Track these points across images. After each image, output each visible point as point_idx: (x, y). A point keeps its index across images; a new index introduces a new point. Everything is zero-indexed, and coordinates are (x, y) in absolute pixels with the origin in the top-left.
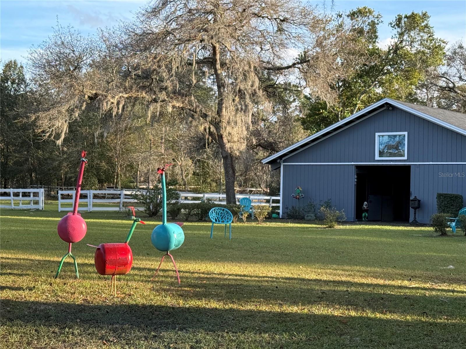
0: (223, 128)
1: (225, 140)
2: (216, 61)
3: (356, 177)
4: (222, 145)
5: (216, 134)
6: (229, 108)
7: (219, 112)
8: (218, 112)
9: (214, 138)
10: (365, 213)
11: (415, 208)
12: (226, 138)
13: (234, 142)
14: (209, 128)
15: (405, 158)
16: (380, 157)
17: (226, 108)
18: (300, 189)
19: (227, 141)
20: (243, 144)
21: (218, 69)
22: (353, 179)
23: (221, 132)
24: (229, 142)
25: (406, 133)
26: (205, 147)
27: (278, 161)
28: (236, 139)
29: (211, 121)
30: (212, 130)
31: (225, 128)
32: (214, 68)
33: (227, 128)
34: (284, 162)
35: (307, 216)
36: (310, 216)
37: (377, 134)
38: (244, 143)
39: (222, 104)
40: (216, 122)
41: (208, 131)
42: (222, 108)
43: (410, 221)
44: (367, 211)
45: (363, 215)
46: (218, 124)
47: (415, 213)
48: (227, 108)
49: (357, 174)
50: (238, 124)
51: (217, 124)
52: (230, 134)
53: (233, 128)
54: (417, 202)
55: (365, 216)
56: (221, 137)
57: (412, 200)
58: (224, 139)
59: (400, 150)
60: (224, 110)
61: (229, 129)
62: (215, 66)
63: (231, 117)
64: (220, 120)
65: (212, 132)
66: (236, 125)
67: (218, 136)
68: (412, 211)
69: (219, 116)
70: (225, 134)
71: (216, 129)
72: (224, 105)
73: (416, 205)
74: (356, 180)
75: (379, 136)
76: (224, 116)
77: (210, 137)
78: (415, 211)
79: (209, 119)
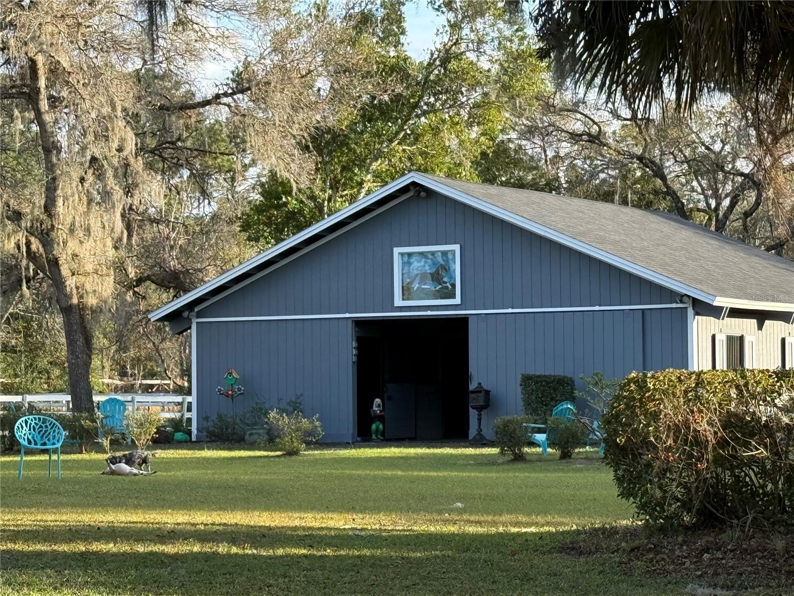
0: (58, 244)
1: (65, 271)
2: (38, 92)
3: (355, 344)
4: (58, 282)
5: (44, 256)
6: (71, 199)
7: (49, 207)
8: (46, 207)
9: (39, 267)
10: (378, 423)
11: (480, 409)
12: (66, 266)
13: (86, 274)
14: (28, 244)
15: (457, 300)
16: (403, 299)
17: (66, 199)
18: (235, 375)
19: (69, 271)
20: (107, 278)
21: (43, 110)
22: (348, 350)
23: (55, 253)
24: (73, 274)
25: (456, 248)
26: (21, 286)
27: (186, 314)
28: (89, 268)
29: (32, 227)
30: (34, 247)
31: (65, 243)
32: (34, 109)
33: (70, 244)
34: (199, 315)
35: (251, 434)
36: (256, 433)
37: (397, 251)
38: (108, 275)
39: (55, 189)
40: (42, 231)
41: (24, 250)
42: (55, 197)
43: (471, 437)
44: (381, 418)
45: (374, 427)
46: (47, 234)
47: (480, 420)
48: (68, 199)
49: (359, 340)
50: (92, 234)
51: (46, 236)
52: (77, 256)
53: (81, 242)
54: (482, 395)
55: (377, 429)
56: (54, 263)
57: (473, 392)
58: (62, 268)
59: (446, 283)
60: (60, 202)
61: (72, 245)
62: (37, 104)
63: (77, 218)
64: (53, 226)
65: (34, 253)
66: (89, 235)
67: (49, 261)
68: (473, 414)
69: (50, 216)
70: (65, 256)
71: (43, 246)
72: (59, 192)
73: (481, 403)
74: (355, 352)
75: (402, 254)
76: (61, 217)
77: (31, 264)
78: (480, 415)
79: (26, 223)
